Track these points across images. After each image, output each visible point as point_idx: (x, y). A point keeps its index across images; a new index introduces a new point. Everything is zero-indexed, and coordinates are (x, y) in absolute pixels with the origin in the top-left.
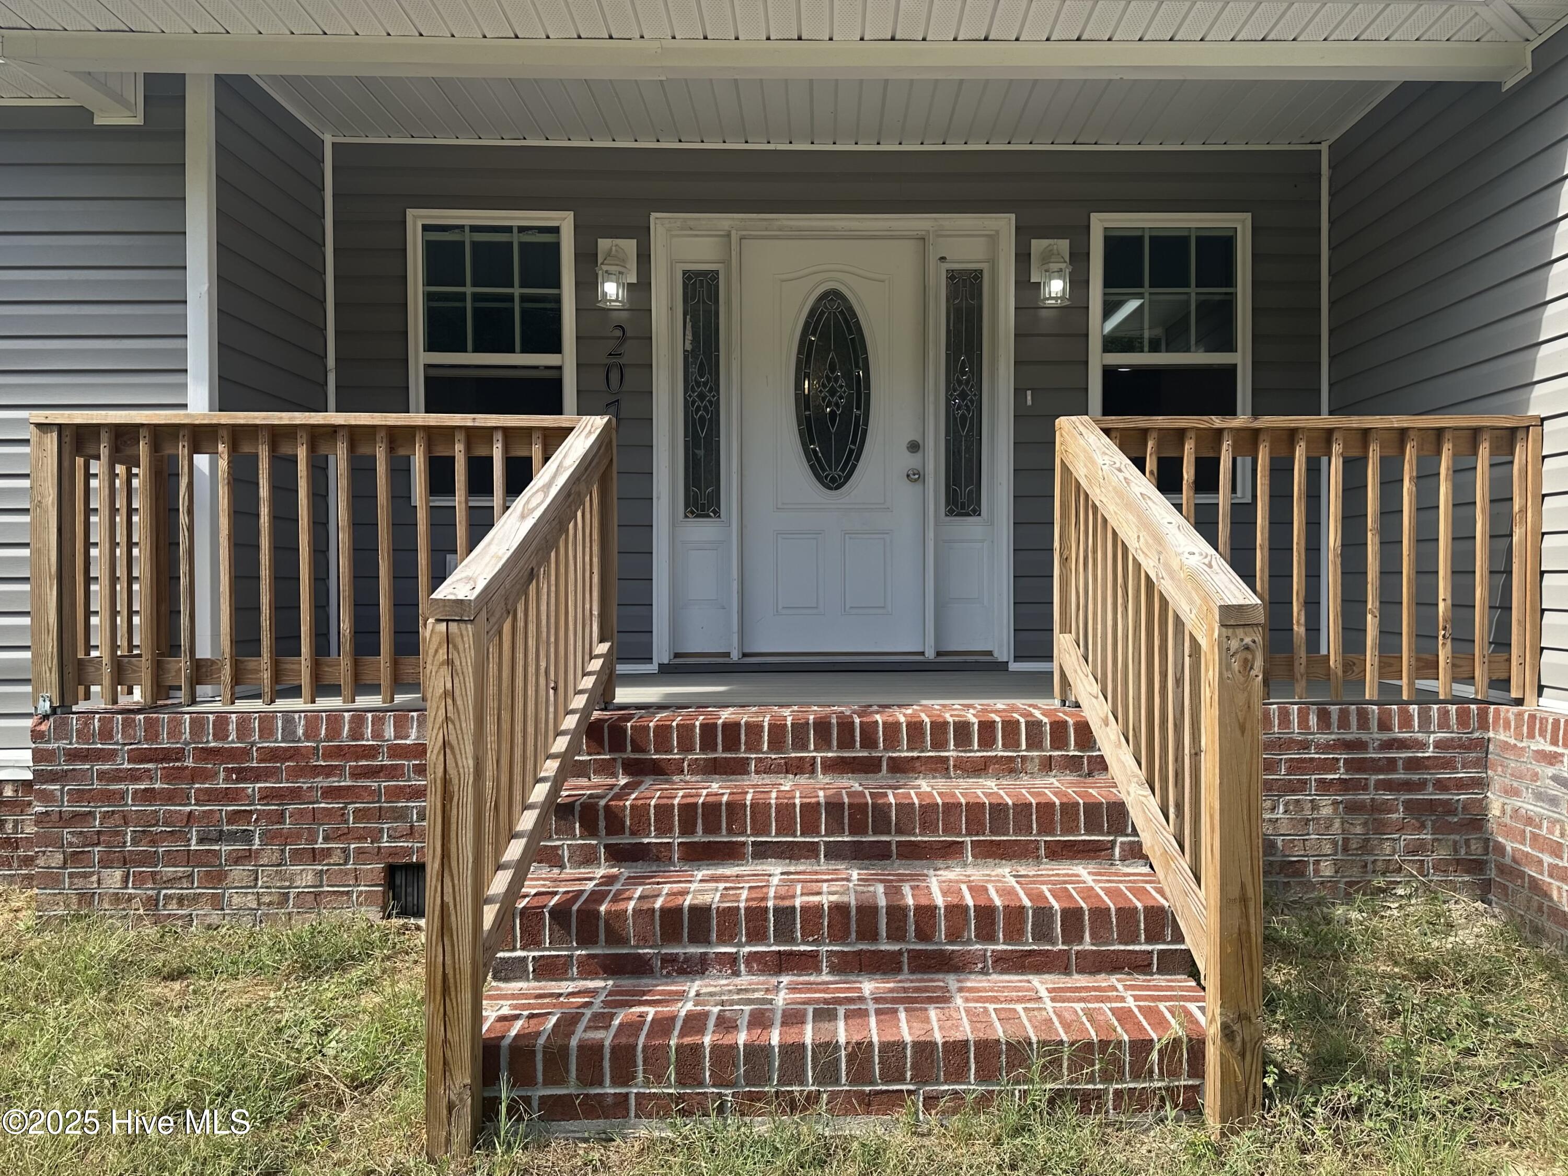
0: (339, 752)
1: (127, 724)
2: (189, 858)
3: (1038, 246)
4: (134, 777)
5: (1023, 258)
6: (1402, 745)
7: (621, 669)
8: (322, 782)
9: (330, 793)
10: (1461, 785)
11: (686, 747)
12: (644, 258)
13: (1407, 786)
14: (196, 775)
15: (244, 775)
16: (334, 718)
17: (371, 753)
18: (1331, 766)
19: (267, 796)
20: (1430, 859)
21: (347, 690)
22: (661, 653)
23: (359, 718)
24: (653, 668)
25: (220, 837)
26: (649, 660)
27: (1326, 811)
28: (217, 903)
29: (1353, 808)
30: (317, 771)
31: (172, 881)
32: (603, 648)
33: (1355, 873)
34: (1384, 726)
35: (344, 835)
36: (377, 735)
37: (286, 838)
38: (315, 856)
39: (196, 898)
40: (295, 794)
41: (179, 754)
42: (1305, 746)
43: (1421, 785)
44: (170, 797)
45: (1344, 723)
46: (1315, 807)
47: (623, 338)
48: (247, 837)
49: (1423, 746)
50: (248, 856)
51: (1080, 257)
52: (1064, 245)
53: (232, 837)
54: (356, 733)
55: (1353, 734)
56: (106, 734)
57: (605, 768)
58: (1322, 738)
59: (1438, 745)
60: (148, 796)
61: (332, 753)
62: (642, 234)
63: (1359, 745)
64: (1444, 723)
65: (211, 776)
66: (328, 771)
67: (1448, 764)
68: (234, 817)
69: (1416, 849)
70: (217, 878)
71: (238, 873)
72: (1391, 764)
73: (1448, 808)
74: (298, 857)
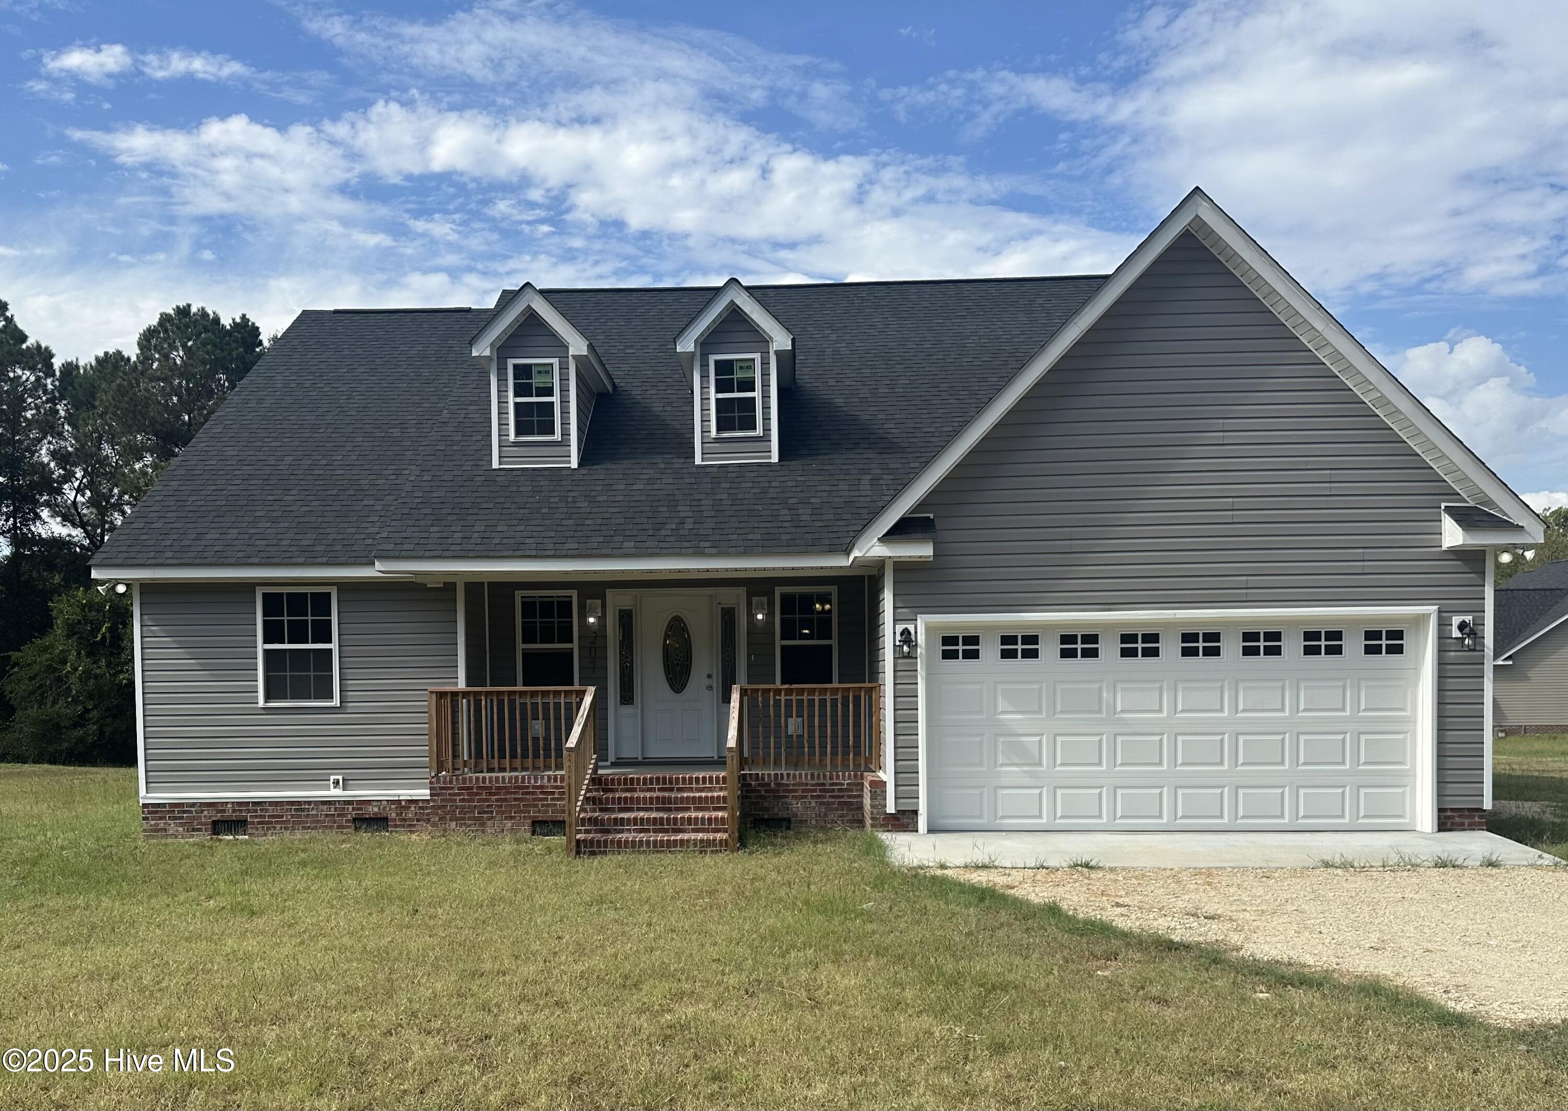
0: (518, 787)
1: (458, 779)
2: (475, 819)
3: (755, 599)
4: (459, 794)
5: (749, 604)
6: (837, 784)
7: (600, 764)
8: (513, 796)
9: (515, 799)
10: (855, 797)
11: (619, 784)
12: (604, 606)
13: (838, 797)
14: (477, 794)
15: (491, 794)
16: (517, 778)
17: (528, 787)
18: (815, 791)
19: (497, 800)
20: (846, 819)
21: (519, 769)
22: (612, 758)
23: (523, 777)
24: (609, 763)
25: (484, 812)
26: (607, 760)
27: (813, 804)
28: (483, 832)
29: (822, 803)
30: (511, 793)
31: (470, 826)
32: (594, 756)
33: (822, 823)
34: (831, 778)
35: (521, 812)
36: (529, 782)
37: (503, 812)
38: (512, 818)
39: (477, 830)
40: (505, 800)
41: (472, 788)
42: (807, 784)
43: (843, 797)
44: (469, 801)
45: (818, 777)
46: (810, 803)
47: (596, 637)
48: (492, 812)
49: (843, 785)
50: (492, 818)
51: (771, 604)
52: (765, 599)
53: (487, 812)
54: (523, 782)
55: (822, 781)
56: (451, 782)
57: (597, 790)
58: (812, 782)
59: (848, 784)
60: (463, 800)
61: (516, 788)
62: (603, 598)
63: (824, 784)
64: (849, 778)
65: (481, 794)
66: (515, 793)
67: (851, 790)
68: (488, 806)
69: (842, 816)
70: (483, 824)
71: (489, 823)
72: (833, 790)
73: (851, 803)
74: (506, 818)
